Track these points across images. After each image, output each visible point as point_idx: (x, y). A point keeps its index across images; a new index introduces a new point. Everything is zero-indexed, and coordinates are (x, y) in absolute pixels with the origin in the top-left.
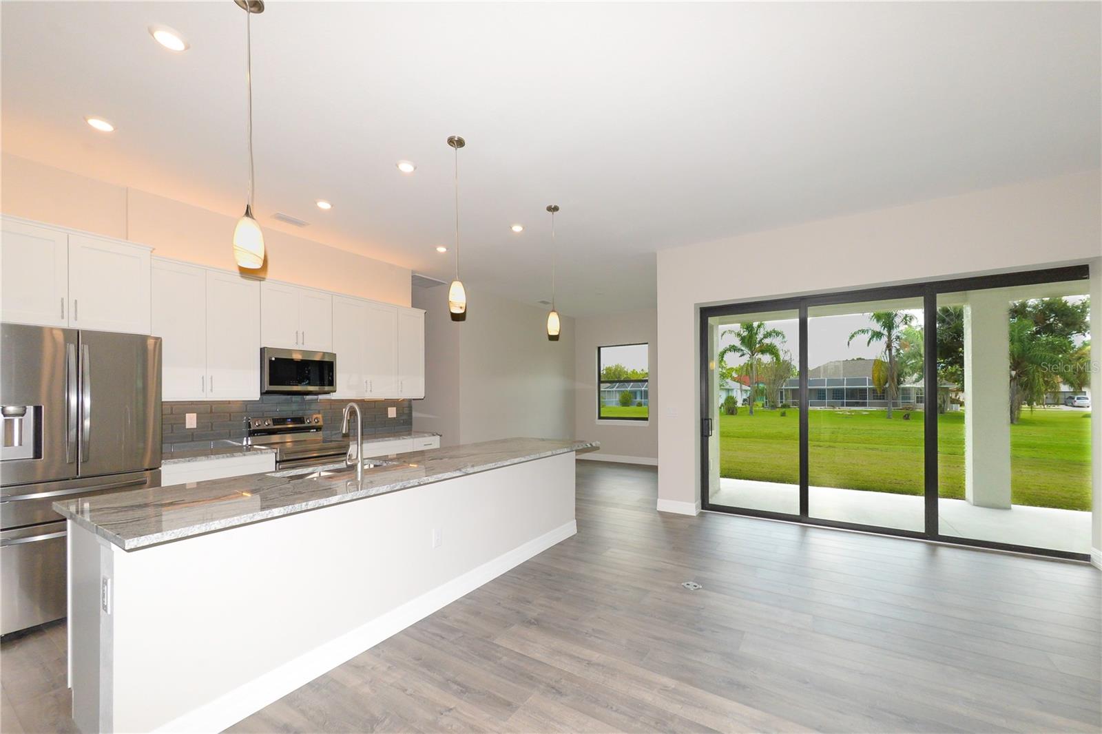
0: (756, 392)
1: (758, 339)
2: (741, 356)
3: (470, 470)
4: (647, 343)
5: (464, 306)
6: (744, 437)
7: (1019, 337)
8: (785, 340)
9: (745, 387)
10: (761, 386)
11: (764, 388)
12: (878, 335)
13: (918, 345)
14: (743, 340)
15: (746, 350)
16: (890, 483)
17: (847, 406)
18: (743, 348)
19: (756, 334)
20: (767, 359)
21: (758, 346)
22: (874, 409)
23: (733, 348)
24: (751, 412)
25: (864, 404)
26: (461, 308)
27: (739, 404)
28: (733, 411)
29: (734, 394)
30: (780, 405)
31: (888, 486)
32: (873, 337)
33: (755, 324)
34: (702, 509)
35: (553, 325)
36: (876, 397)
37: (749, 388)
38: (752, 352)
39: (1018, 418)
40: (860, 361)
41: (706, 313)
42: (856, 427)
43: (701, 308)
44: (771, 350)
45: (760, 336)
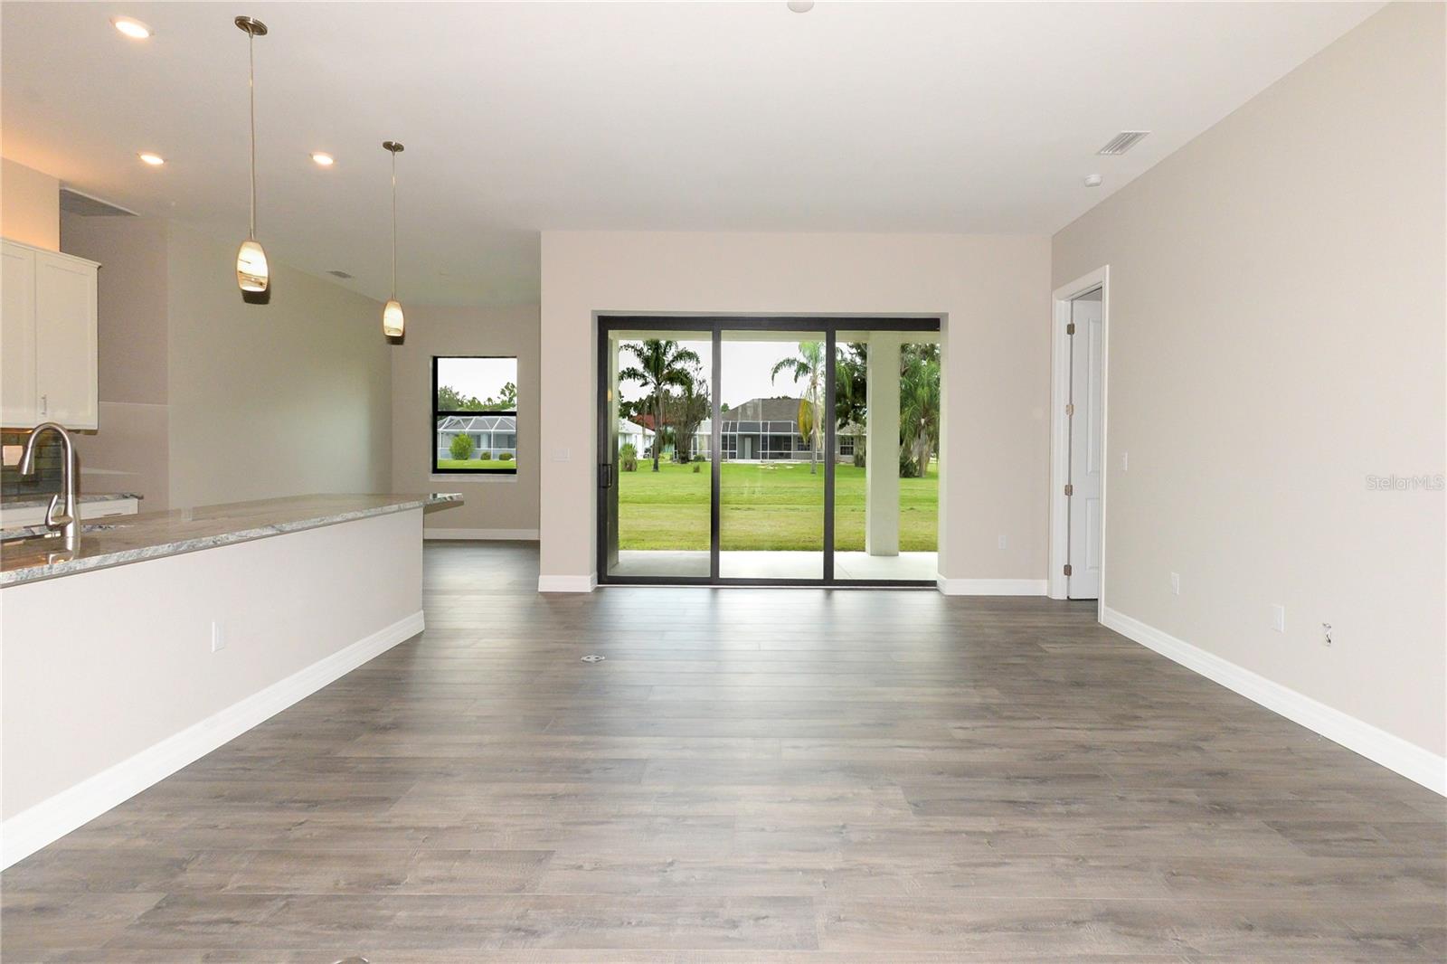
0: (663, 438)
1: (666, 363)
2: (643, 385)
3: (287, 527)
4: (515, 357)
5: (265, 281)
6: (646, 503)
7: (929, 381)
8: (700, 366)
9: (648, 432)
10: (670, 429)
11: (672, 433)
12: (803, 368)
13: (843, 385)
14: (647, 362)
15: (651, 378)
16: (804, 541)
17: (770, 458)
18: (646, 374)
19: (664, 354)
20: (676, 390)
21: (666, 371)
22: (799, 462)
23: (632, 373)
24: (656, 467)
25: (788, 456)
26: (261, 284)
27: (640, 456)
28: (631, 466)
29: (632, 441)
30: (692, 458)
31: (801, 544)
32: (799, 370)
33: (663, 342)
34: (599, 583)
35: (394, 320)
36: (801, 448)
37: (653, 433)
38: (657, 380)
39: (926, 472)
40: (785, 401)
41: (606, 324)
42: (779, 485)
43: (599, 317)
44: (682, 378)
45: (669, 357)
